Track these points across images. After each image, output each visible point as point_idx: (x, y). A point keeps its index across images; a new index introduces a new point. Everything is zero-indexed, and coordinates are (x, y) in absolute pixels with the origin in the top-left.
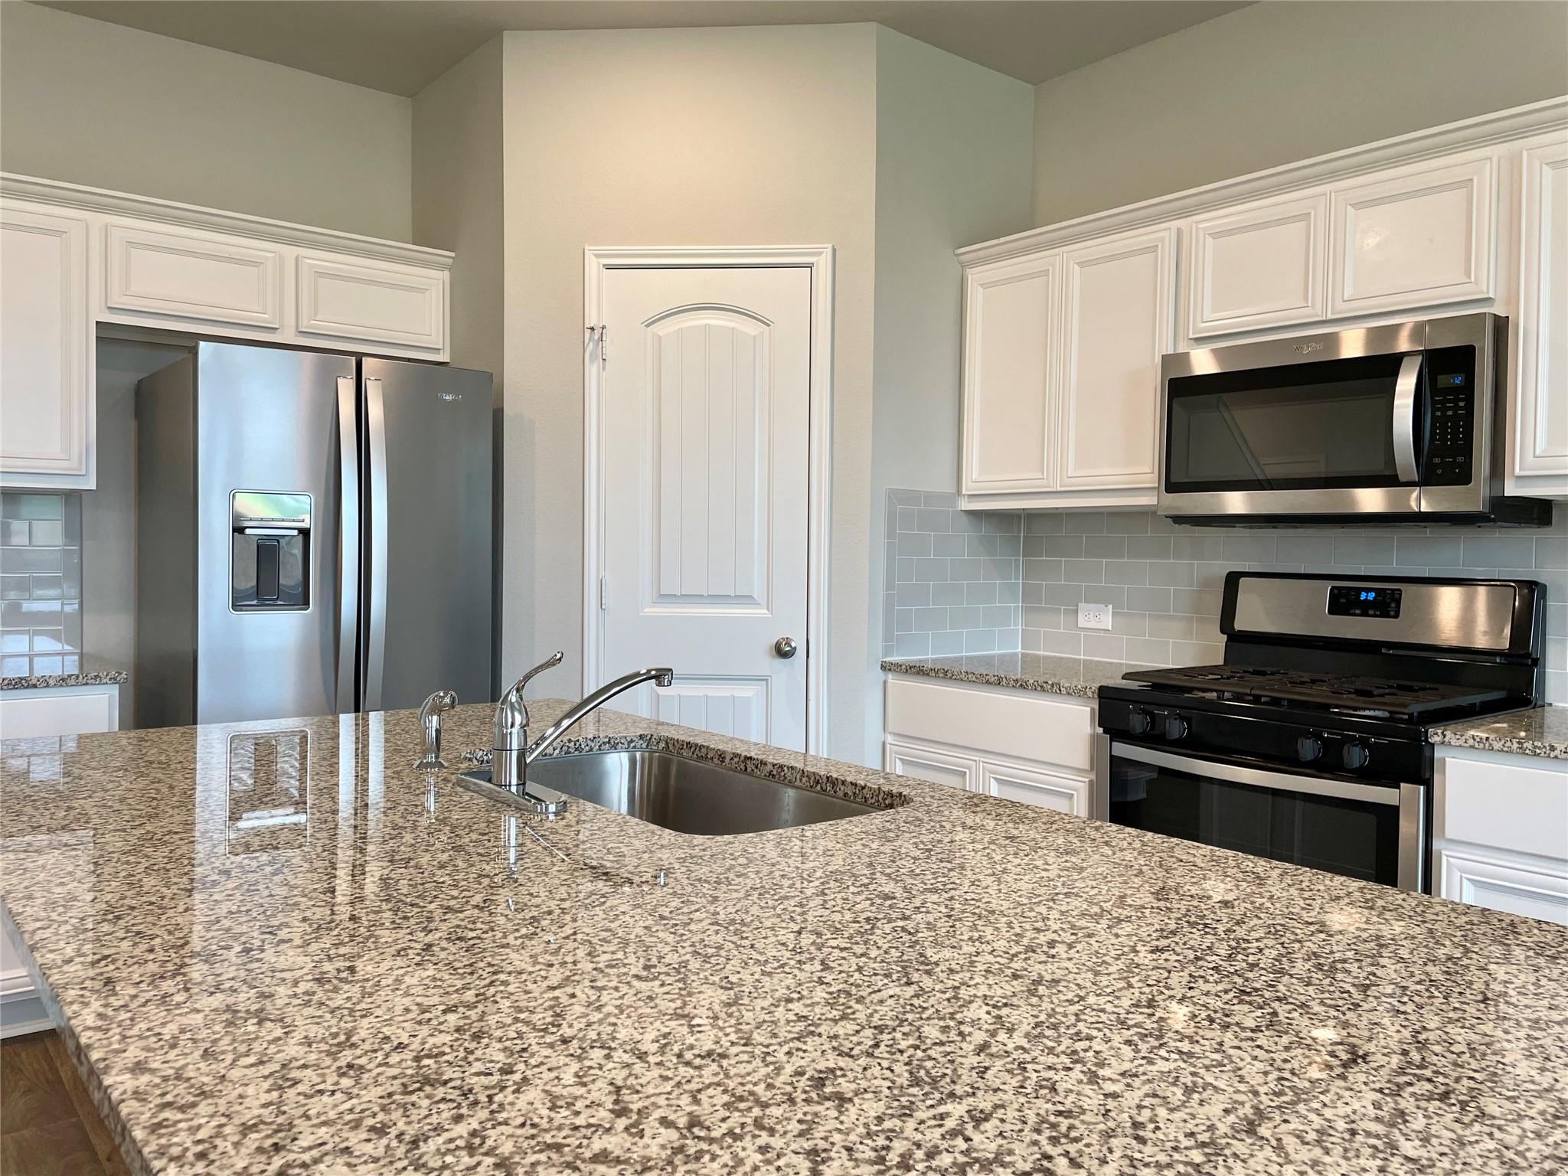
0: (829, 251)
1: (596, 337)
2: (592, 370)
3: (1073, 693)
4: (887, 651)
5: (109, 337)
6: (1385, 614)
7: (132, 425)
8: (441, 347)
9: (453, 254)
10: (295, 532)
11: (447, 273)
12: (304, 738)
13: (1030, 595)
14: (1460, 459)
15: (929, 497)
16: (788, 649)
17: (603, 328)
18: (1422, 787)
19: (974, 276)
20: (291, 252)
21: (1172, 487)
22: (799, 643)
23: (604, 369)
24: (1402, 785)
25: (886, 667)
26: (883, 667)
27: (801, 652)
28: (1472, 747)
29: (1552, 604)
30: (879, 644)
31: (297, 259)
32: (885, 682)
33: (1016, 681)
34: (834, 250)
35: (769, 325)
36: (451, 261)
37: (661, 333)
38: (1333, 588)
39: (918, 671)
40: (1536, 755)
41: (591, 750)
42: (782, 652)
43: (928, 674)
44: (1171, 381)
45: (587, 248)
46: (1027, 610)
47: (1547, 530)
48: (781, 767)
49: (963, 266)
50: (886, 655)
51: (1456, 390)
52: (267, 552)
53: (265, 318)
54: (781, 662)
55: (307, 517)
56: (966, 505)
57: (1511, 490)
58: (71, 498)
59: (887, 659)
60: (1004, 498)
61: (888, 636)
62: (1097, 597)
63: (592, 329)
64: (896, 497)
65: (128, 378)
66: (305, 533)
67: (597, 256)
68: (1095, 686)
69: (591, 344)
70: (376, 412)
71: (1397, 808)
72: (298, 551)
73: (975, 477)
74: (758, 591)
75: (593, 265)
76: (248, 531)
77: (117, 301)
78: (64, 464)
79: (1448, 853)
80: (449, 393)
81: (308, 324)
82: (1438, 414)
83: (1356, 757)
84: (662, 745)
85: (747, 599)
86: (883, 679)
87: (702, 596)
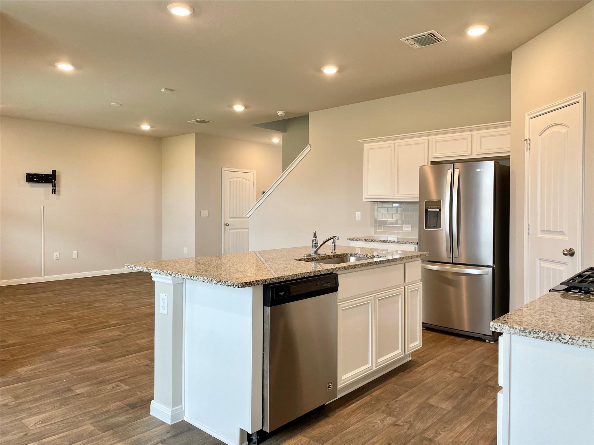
2: (527, 153)
17: (530, 139)
35: (569, 128)
53: (468, 152)
54: (570, 257)
70: (456, 176)
76: (428, 210)
81: (479, 151)
85: (562, 233)
87: (557, 231)
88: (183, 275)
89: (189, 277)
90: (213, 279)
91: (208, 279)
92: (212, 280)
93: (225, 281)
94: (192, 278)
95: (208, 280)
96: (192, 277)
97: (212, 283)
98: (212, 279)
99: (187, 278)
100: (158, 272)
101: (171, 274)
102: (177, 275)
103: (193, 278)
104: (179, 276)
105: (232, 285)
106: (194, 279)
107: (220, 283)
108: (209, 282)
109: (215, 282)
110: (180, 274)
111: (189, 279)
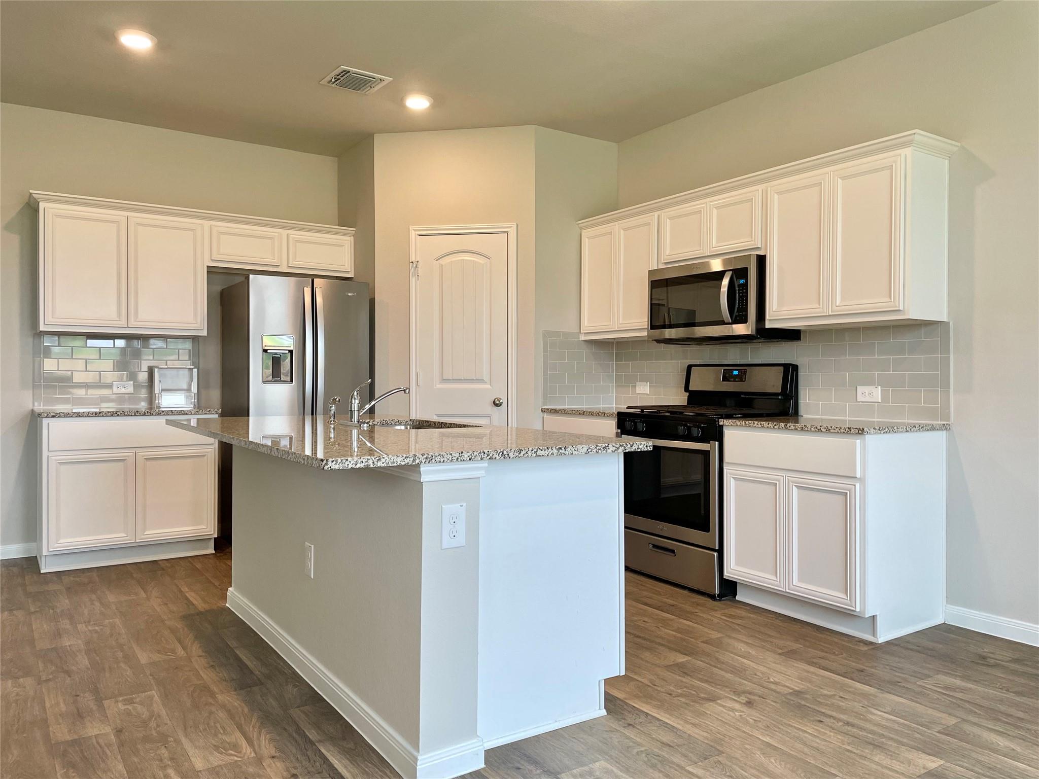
0: (515, 225)
1: (415, 266)
2: (413, 280)
3: (610, 415)
4: (544, 403)
5: (212, 272)
6: (741, 381)
7: (219, 308)
8: (350, 271)
9: (354, 229)
10: (287, 352)
11: (352, 238)
12: (291, 438)
13: (618, 379)
14: (744, 313)
15: (565, 334)
16: (498, 402)
17: (418, 262)
18: (717, 443)
19: (585, 233)
20: (284, 232)
21: (653, 327)
22: (504, 401)
23: (418, 280)
24: (711, 442)
25: (543, 411)
26: (542, 411)
27: (505, 404)
28: (732, 425)
29: (801, 374)
30: (541, 400)
31: (288, 235)
32: (543, 418)
33: (590, 412)
34: (517, 225)
35: (489, 259)
36: (354, 232)
37: (443, 263)
38: (724, 370)
39: (555, 412)
40: (750, 426)
41: (392, 424)
42: (497, 404)
43: (558, 412)
44: (651, 281)
45: (410, 227)
46: (618, 386)
47: (799, 342)
48: (451, 424)
49: (581, 229)
50: (543, 406)
51: (742, 284)
52: (276, 361)
53: (274, 261)
54: (496, 408)
55: (292, 346)
56: (583, 338)
57: (768, 325)
58: (195, 339)
59: (543, 407)
60: (593, 334)
61: (545, 396)
62: (643, 379)
63: (412, 262)
64: (547, 334)
65: (218, 288)
66: (291, 352)
67: (415, 230)
68: (615, 412)
69: (412, 269)
70: (319, 300)
71: (709, 451)
72: (288, 360)
73: (587, 324)
74: (486, 378)
75: (413, 234)
76: (269, 351)
77: (215, 257)
78: (195, 325)
79: (727, 468)
80: (350, 292)
81: (293, 263)
82: (741, 295)
83: (696, 432)
84: (418, 423)
85: (481, 381)
86: (542, 416)
87: (461, 379)
88: (539, 450)
89: (555, 451)
90: (609, 444)
91: (597, 446)
92: (605, 447)
93: (632, 443)
94: (563, 451)
95: (598, 448)
96: (563, 449)
97: (606, 451)
98: (607, 445)
99: (550, 453)
100: (466, 456)
101: (505, 453)
102: (523, 453)
103: (565, 450)
104: (530, 454)
105: (645, 446)
106: (567, 452)
107: (623, 448)
108: (600, 451)
109: (611, 448)
110: (530, 449)
111: (555, 454)
